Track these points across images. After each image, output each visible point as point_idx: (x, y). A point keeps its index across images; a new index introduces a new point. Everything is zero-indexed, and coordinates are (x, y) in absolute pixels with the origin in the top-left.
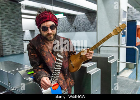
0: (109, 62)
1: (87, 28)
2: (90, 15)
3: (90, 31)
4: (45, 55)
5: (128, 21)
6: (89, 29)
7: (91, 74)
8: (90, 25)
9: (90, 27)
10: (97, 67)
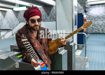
0: (70, 45)
1: (44, 19)
2: (46, 8)
3: (47, 21)
4: (33, 42)
5: (78, 14)
6: (46, 20)
7: (62, 54)
8: (46, 16)
9: (47, 18)
10: (65, 49)
